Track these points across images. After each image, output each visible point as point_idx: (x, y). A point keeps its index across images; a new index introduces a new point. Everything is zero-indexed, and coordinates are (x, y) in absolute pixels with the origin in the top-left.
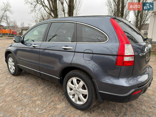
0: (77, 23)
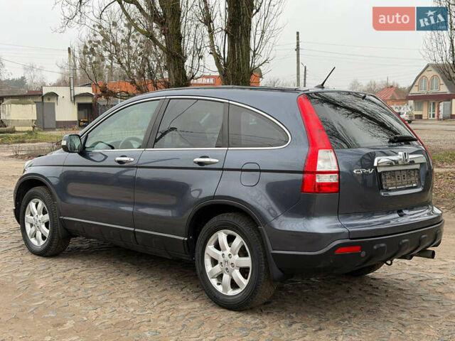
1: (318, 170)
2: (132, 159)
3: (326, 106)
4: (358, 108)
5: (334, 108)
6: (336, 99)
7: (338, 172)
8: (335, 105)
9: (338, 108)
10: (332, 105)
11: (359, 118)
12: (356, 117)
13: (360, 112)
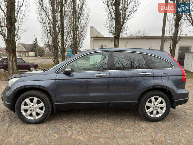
2: (106, 75)
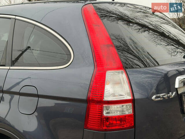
0: (15, 19)
1: (106, 98)
3: (120, 23)
4: (146, 23)
5: (127, 24)
6: (130, 16)
7: (133, 101)
8: (128, 21)
9: (131, 24)
10: (126, 22)
11: (147, 32)
12: (145, 31)
13: (147, 27)
